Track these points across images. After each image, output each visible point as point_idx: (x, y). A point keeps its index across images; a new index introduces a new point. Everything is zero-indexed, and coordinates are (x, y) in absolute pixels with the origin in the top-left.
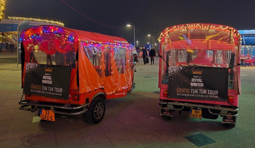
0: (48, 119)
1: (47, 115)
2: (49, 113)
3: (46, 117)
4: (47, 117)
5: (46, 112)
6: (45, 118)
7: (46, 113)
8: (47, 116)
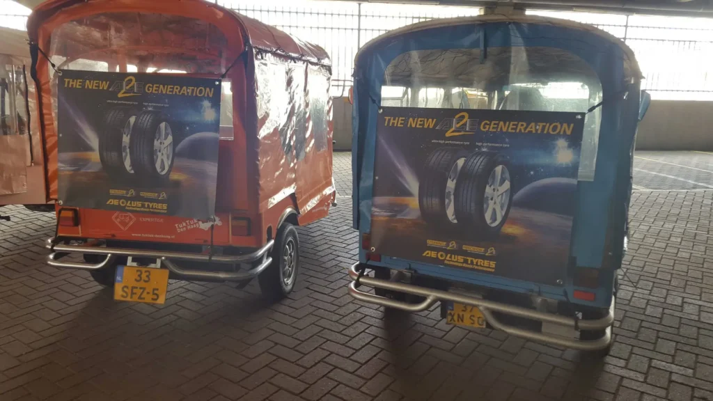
0: (144, 298)
1: (142, 284)
2: (147, 276)
3: (135, 291)
4: (139, 291)
5: (140, 276)
6: (133, 293)
7: (138, 278)
8: (141, 288)
